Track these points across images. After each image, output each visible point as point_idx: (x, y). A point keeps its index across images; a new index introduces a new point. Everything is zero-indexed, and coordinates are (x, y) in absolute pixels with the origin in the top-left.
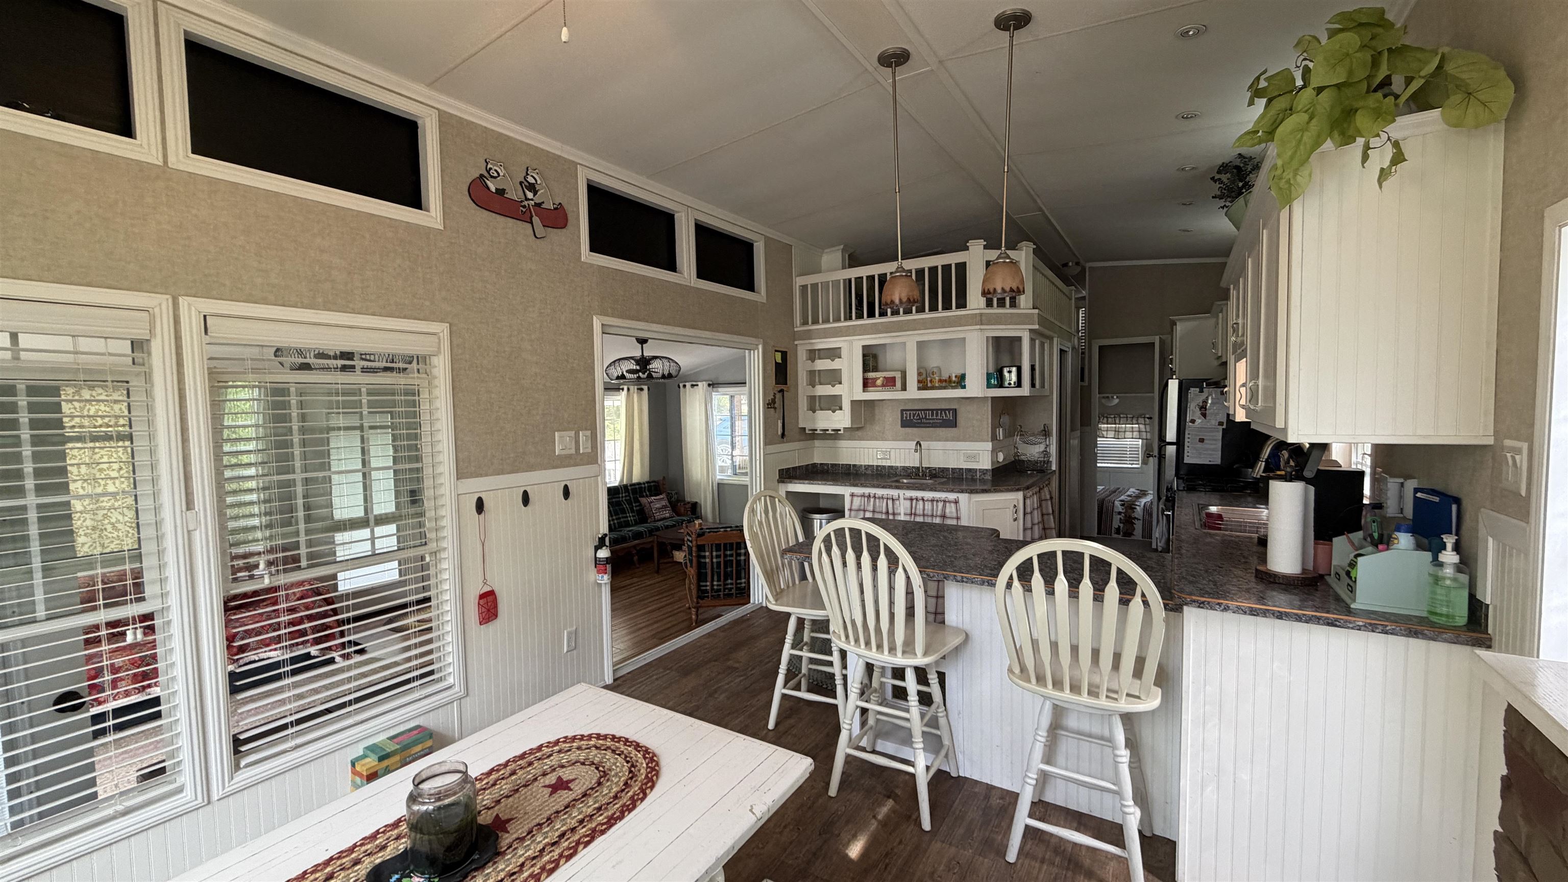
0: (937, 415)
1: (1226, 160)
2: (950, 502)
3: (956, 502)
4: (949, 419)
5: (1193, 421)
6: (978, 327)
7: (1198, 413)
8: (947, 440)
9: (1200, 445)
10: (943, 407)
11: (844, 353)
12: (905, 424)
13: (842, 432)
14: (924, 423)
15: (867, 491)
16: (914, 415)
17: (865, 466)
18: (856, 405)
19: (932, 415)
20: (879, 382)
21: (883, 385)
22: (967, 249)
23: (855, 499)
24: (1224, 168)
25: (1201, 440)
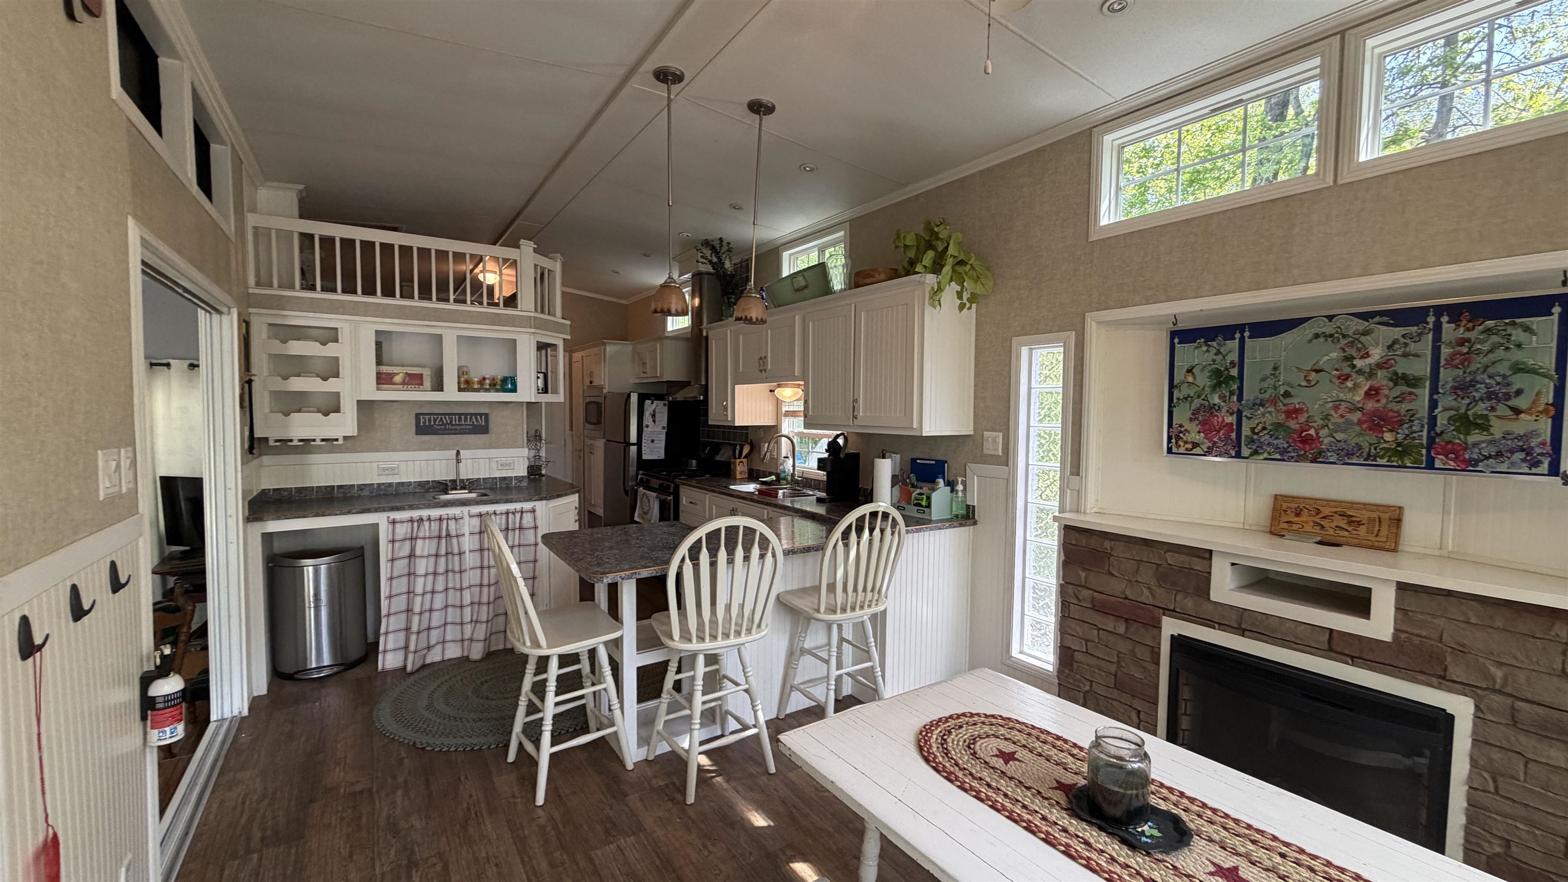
0: (466, 420)
1: (709, 238)
2: (527, 512)
3: (533, 511)
4: (481, 425)
5: (647, 426)
6: (533, 330)
7: (651, 420)
8: (477, 448)
9: (651, 445)
10: (472, 411)
11: (344, 335)
12: (421, 430)
13: (341, 442)
14: (449, 429)
15: (415, 514)
16: (435, 420)
17: (359, 486)
18: (365, 407)
19: (460, 420)
20: (398, 379)
21: (403, 383)
22: (518, 247)
23: (398, 526)
24: (707, 243)
25: (653, 441)
